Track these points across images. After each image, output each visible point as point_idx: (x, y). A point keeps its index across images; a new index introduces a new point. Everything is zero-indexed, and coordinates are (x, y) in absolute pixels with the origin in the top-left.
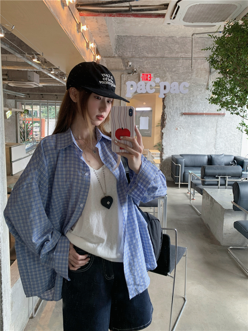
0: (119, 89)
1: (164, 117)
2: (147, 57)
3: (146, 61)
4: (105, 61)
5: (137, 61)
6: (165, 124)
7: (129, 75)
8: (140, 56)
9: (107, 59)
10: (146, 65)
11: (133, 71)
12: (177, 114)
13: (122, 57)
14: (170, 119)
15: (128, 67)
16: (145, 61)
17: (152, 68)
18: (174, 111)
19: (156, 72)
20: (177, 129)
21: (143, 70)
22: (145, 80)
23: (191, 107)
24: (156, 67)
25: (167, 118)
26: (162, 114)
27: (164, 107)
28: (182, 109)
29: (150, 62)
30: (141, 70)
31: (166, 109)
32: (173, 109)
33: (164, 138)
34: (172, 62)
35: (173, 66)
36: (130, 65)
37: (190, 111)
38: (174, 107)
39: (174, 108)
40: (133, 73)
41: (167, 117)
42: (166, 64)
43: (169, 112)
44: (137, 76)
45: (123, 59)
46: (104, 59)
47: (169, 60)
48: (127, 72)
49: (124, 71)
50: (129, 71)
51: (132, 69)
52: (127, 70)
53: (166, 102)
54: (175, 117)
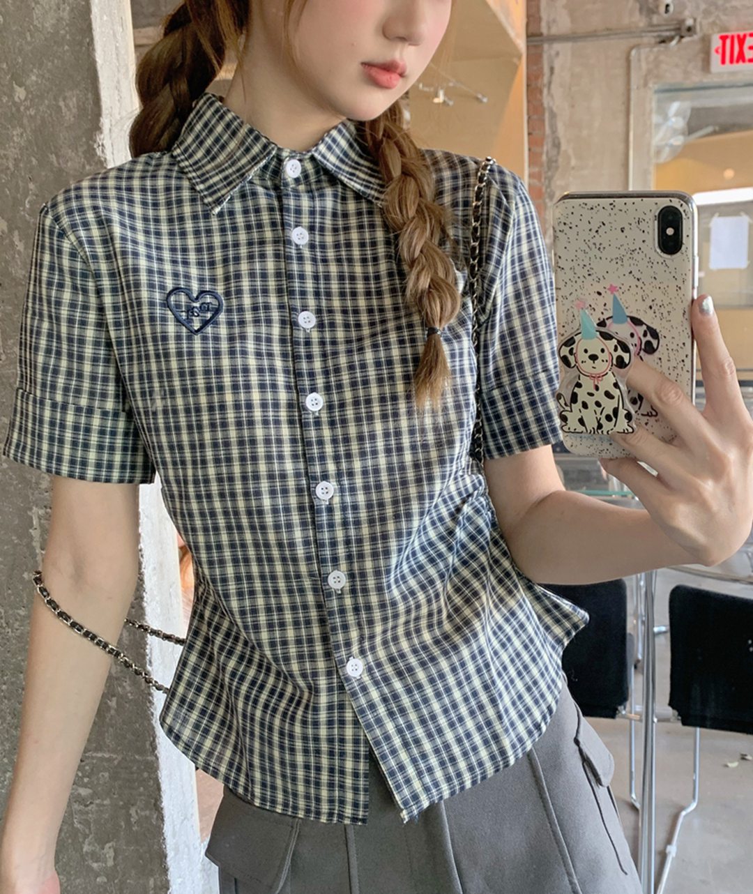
0: (623, 108)
4: (564, 1)
7: (662, 47)
11: (679, 29)
15: (658, 13)
21: (723, 18)
22: (731, 61)
30: (714, 23)
36: (667, 6)
40: (682, 37)
44: (698, 47)
48: (654, 37)
49: (644, 34)
50: (661, 31)
51: (675, 22)
52: (654, 25)
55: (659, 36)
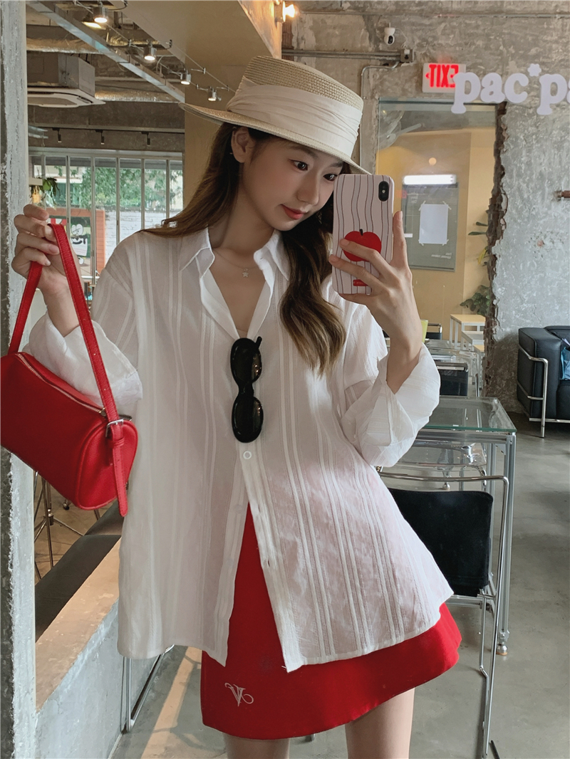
1: (499, 206)
2: (447, 12)
3: (443, 25)
4: (311, 23)
5: (413, 24)
6: (503, 228)
7: (385, 68)
8: (423, 7)
9: (316, 16)
10: (444, 37)
11: (400, 56)
12: (543, 195)
13: (363, 11)
14: (519, 212)
15: (383, 42)
16: (440, 23)
17: (460, 45)
18: (532, 185)
19: (476, 57)
20: (540, 245)
21: (432, 51)
22: (438, 85)
24: (474, 44)
25: (509, 209)
26: (493, 196)
27: (500, 172)
28: (560, 178)
29: (454, 27)
30: (425, 55)
31: (505, 180)
32: (531, 180)
33: (497, 272)
34: (526, 28)
35: (530, 38)
36: (391, 38)
38: (533, 174)
39: (534, 177)
40: (401, 63)
41: (509, 206)
42: (508, 34)
43: (515, 188)
44: (413, 71)
45: (369, 19)
46: (309, 18)
47: (516, 20)
48: (380, 60)
49: (372, 57)
50: (386, 56)
51: (396, 50)
52: (380, 51)
53: (506, 153)
54: (534, 206)
55: (384, 60)
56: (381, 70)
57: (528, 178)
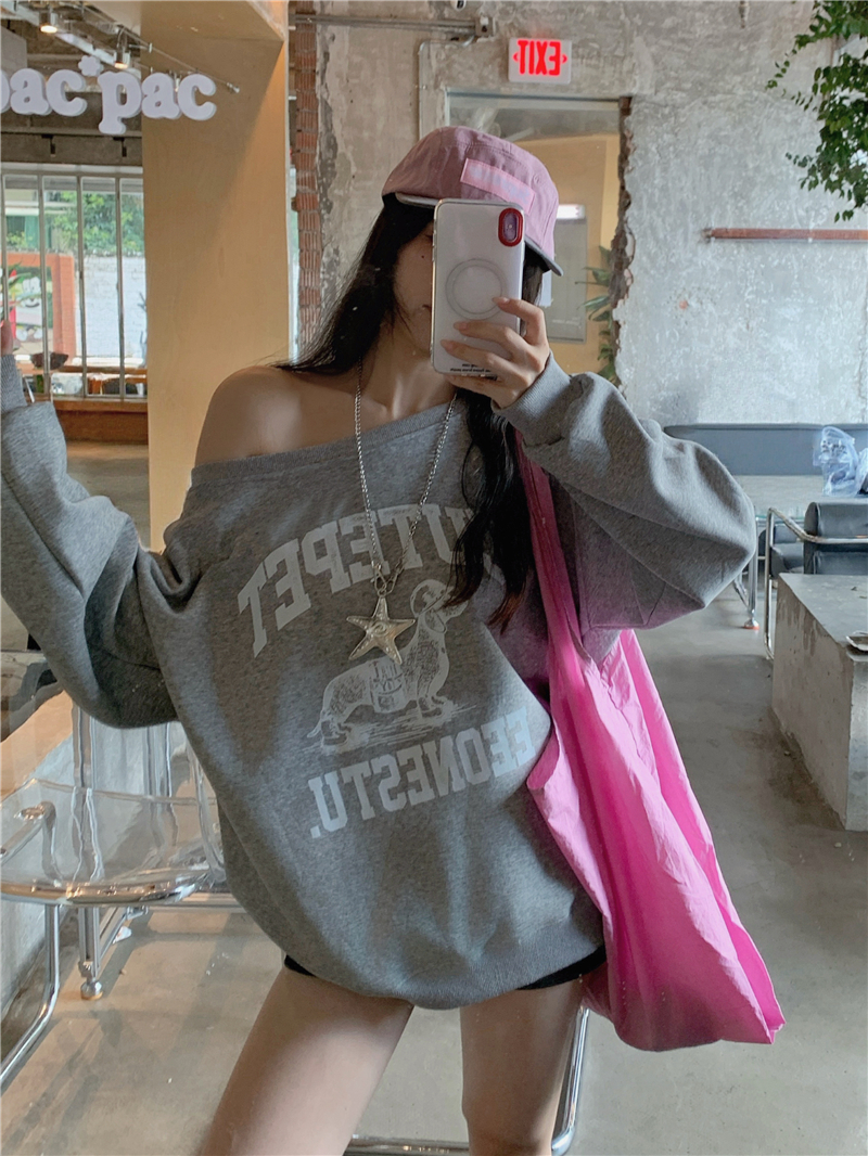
0: (410, 110)
1: (624, 251)
6: (629, 283)
7: (454, 45)
11: (473, 27)
12: (685, 233)
14: (653, 259)
15: (450, 6)
18: (670, 220)
19: (586, 31)
20: (684, 307)
21: (521, 20)
22: (531, 71)
23: (748, 202)
24: (583, 11)
25: (637, 255)
26: (616, 237)
27: (625, 202)
28: (709, 210)
30: (512, 24)
31: (628, 212)
32: (668, 212)
33: (622, 346)
35: (663, 4)
37: (746, 221)
38: (669, 204)
39: (673, 207)
40: (477, 37)
41: (637, 251)
43: (646, 224)
44: (494, 50)
48: (446, 33)
49: (433, 28)
50: (454, 27)
51: (469, 19)
52: (444, 19)
53: (632, 174)
54: (674, 251)
55: (452, 32)
56: (447, 47)
57: (664, 209)
